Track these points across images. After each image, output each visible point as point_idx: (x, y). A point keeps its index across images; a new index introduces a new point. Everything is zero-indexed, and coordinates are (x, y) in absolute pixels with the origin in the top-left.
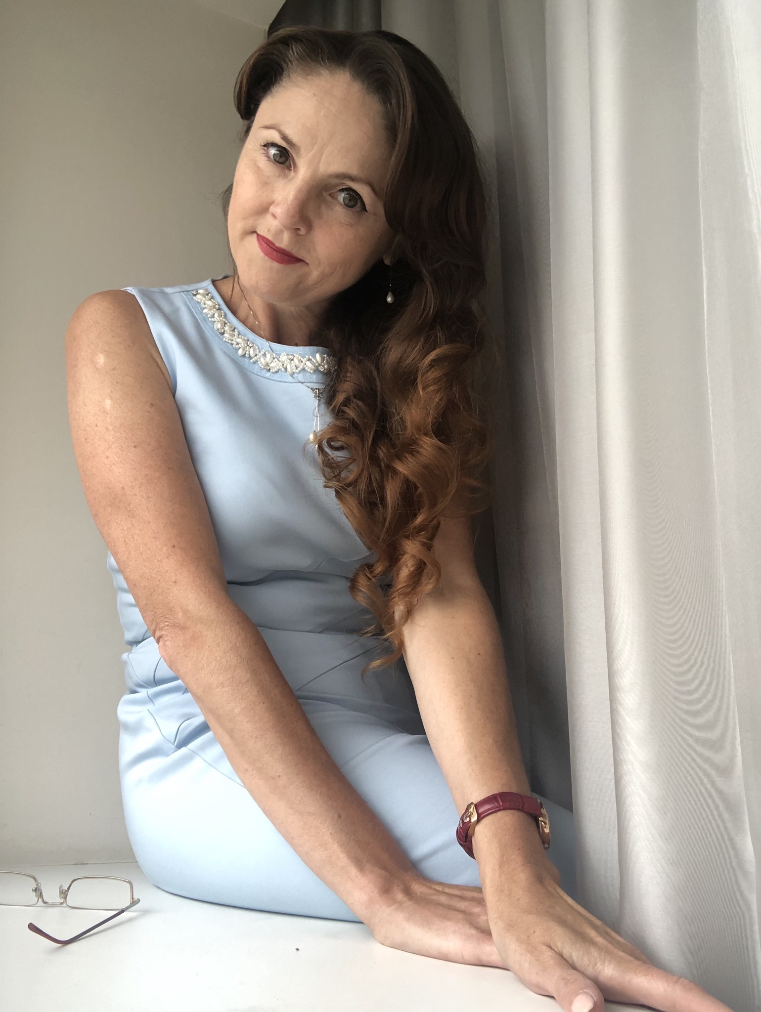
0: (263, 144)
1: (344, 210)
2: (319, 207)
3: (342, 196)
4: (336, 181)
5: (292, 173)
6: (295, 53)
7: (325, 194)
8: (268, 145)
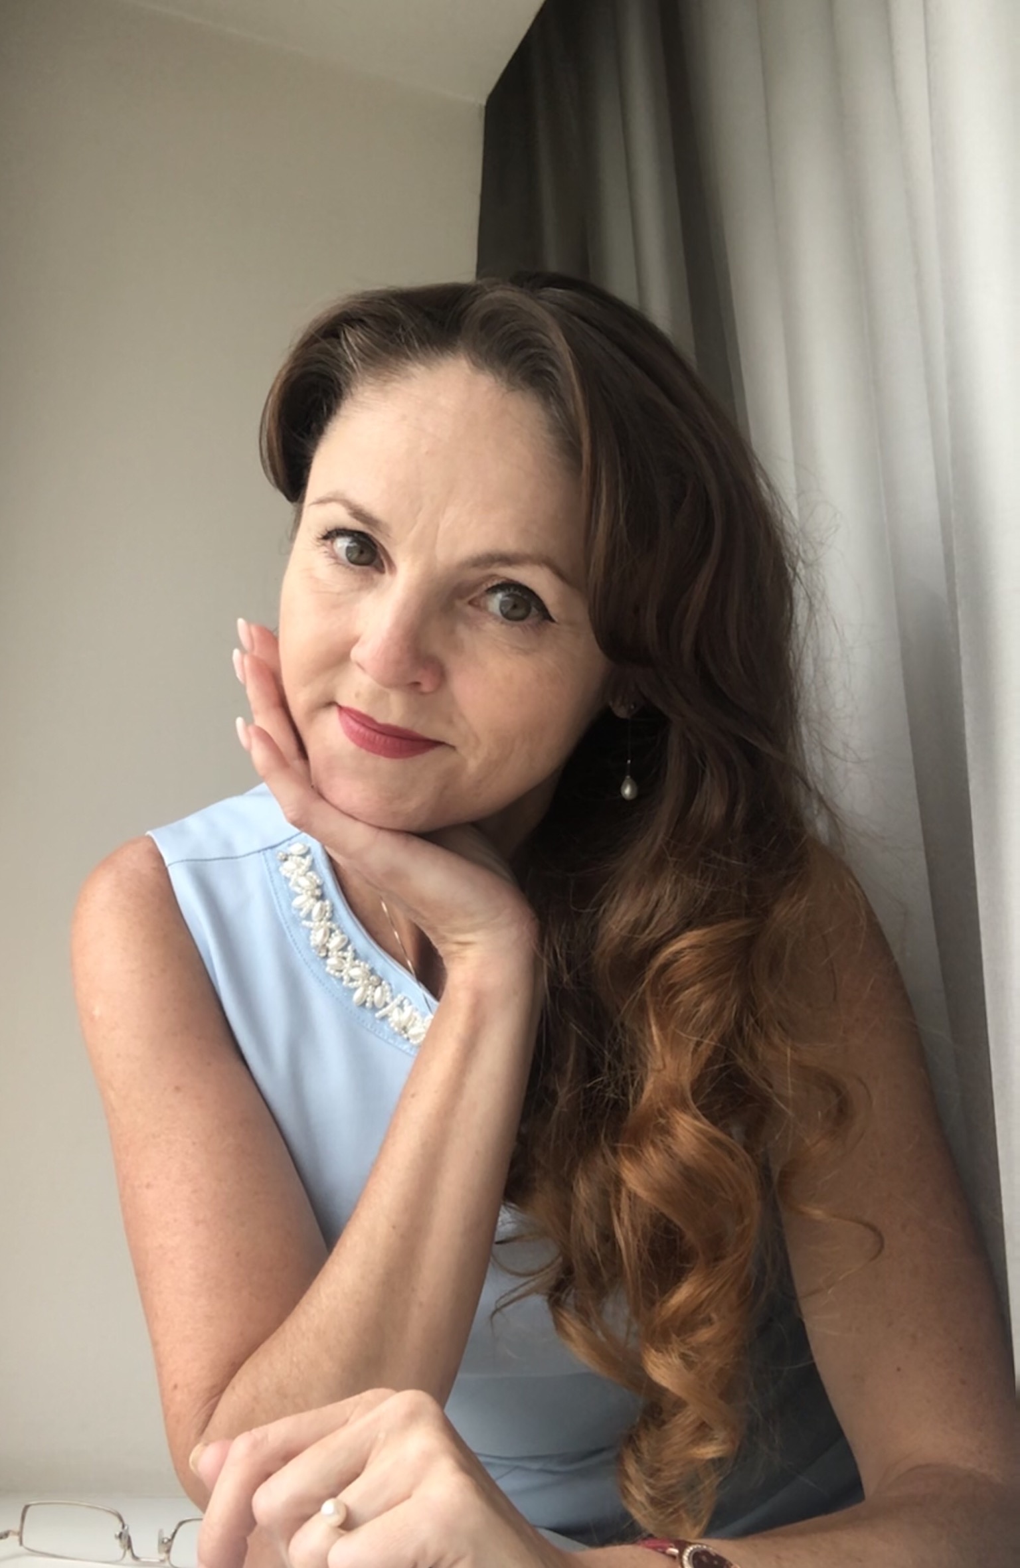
0: (320, 537)
1: (504, 627)
2: (452, 632)
3: (495, 602)
4: (476, 574)
5: (387, 577)
6: (356, 348)
7: (459, 604)
8: (331, 535)
